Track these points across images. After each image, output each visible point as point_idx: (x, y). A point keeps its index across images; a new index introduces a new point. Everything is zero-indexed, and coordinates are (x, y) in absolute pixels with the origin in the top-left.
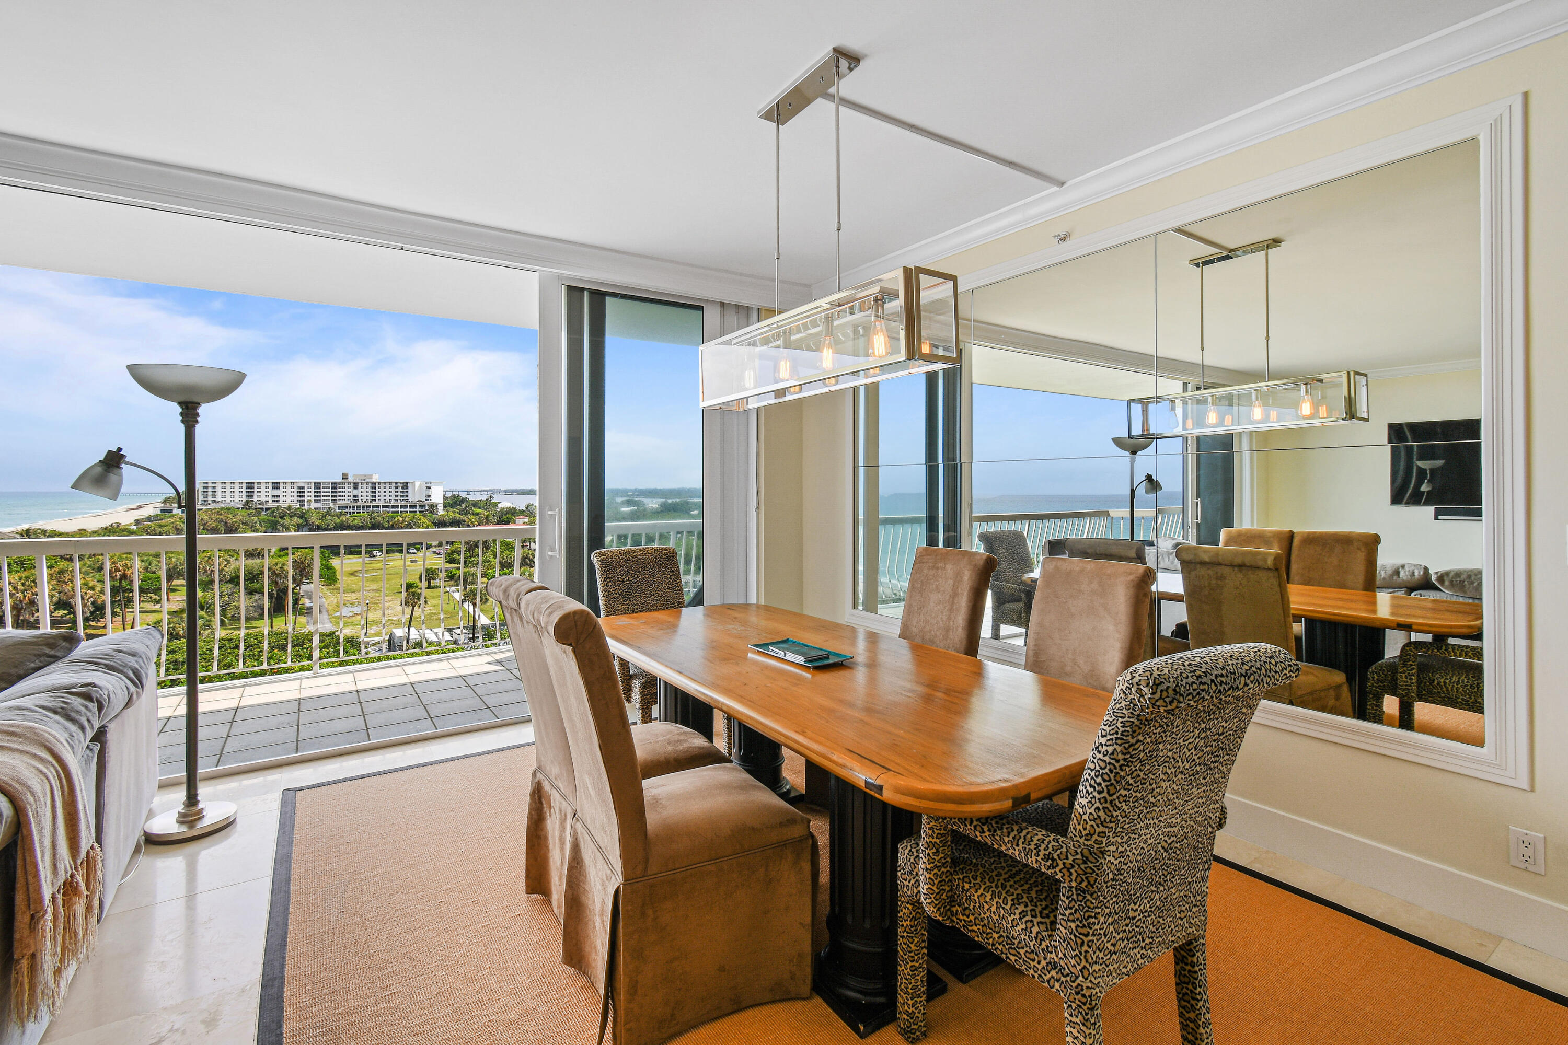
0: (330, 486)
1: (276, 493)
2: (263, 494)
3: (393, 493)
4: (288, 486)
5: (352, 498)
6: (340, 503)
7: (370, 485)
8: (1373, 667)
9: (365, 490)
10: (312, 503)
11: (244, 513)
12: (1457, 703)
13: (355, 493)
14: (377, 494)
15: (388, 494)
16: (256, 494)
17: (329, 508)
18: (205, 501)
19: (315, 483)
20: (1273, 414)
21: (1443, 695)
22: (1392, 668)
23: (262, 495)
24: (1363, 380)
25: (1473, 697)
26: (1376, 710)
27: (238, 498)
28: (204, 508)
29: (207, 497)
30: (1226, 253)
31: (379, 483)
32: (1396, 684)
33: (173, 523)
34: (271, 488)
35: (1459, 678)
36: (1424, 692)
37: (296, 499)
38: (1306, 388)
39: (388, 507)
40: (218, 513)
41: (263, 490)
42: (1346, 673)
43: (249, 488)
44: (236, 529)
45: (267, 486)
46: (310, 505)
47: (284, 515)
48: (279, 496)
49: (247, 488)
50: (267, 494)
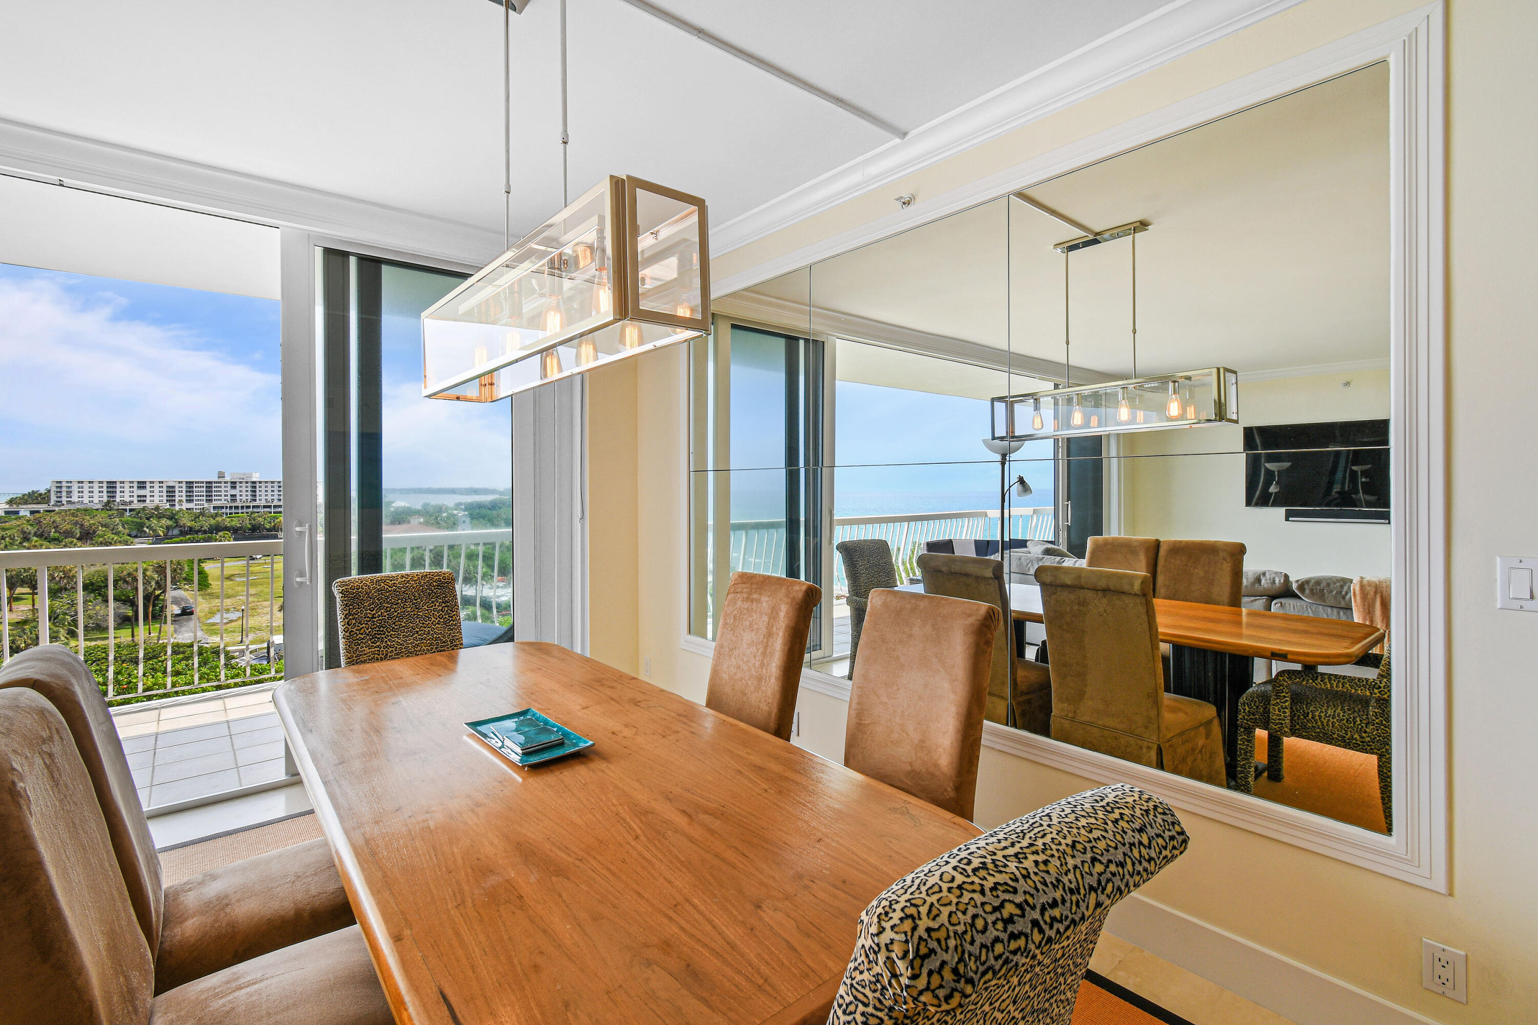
0: (204, 485)
1: (142, 492)
2: (127, 494)
3: (276, 493)
4: (157, 485)
5: (229, 498)
6: (215, 503)
7: (249, 485)
8: (1244, 696)
9: (244, 489)
10: (184, 504)
11: (104, 514)
12: (1333, 739)
13: (233, 492)
14: (258, 493)
15: (270, 493)
16: (118, 494)
17: (203, 508)
18: (59, 502)
19: (187, 482)
20: (1140, 415)
21: (1318, 730)
22: (1265, 698)
23: (125, 495)
24: (1231, 378)
25: (1349, 733)
26: (1247, 745)
27: (98, 498)
28: (57, 509)
29: (60, 497)
30: (1091, 237)
31: (260, 482)
32: (1269, 716)
33: (19, 526)
34: (136, 487)
35: (1335, 711)
36: (1298, 727)
37: (165, 498)
38: (1174, 386)
39: (270, 507)
40: (73, 515)
41: (127, 489)
42: (1215, 704)
43: (110, 487)
44: (94, 532)
45: (132, 485)
46: (181, 505)
47: (151, 517)
48: (146, 496)
49: (107, 487)
50: (132, 494)
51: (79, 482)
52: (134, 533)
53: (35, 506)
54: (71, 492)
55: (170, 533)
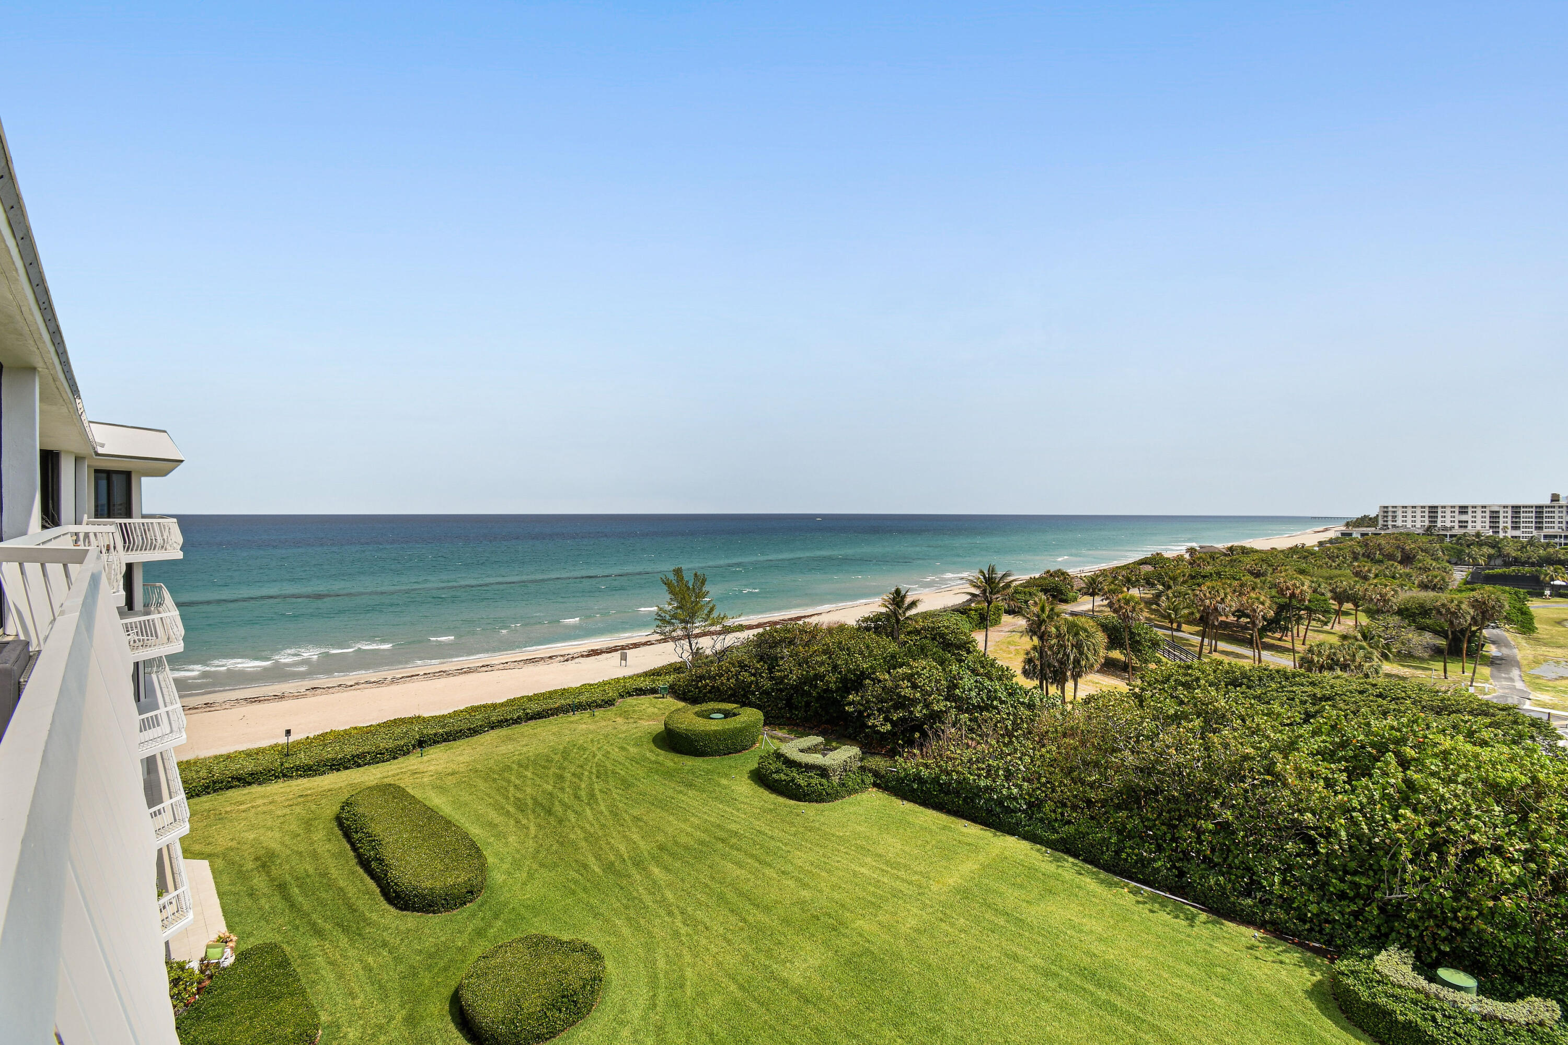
0: (1534, 510)
1: (1464, 518)
2: (1448, 519)
4: (1479, 510)
6: (1546, 531)
10: (1509, 531)
11: (1425, 539)
16: (1439, 519)
17: (1532, 537)
18: (1385, 526)
19: (1512, 506)
23: (1446, 521)
27: (1420, 523)
28: (1383, 532)
29: (1387, 521)
33: (1350, 547)
34: (1457, 512)
37: (1487, 525)
40: (1396, 539)
41: (1448, 514)
43: (1432, 512)
44: (1414, 556)
45: (1453, 510)
46: (1506, 532)
47: (1472, 544)
48: (1467, 522)
49: (1429, 512)
50: (1453, 519)
51: (1403, 507)
52: (1454, 560)
53: (1365, 529)
54: (1396, 516)
55: (1492, 563)
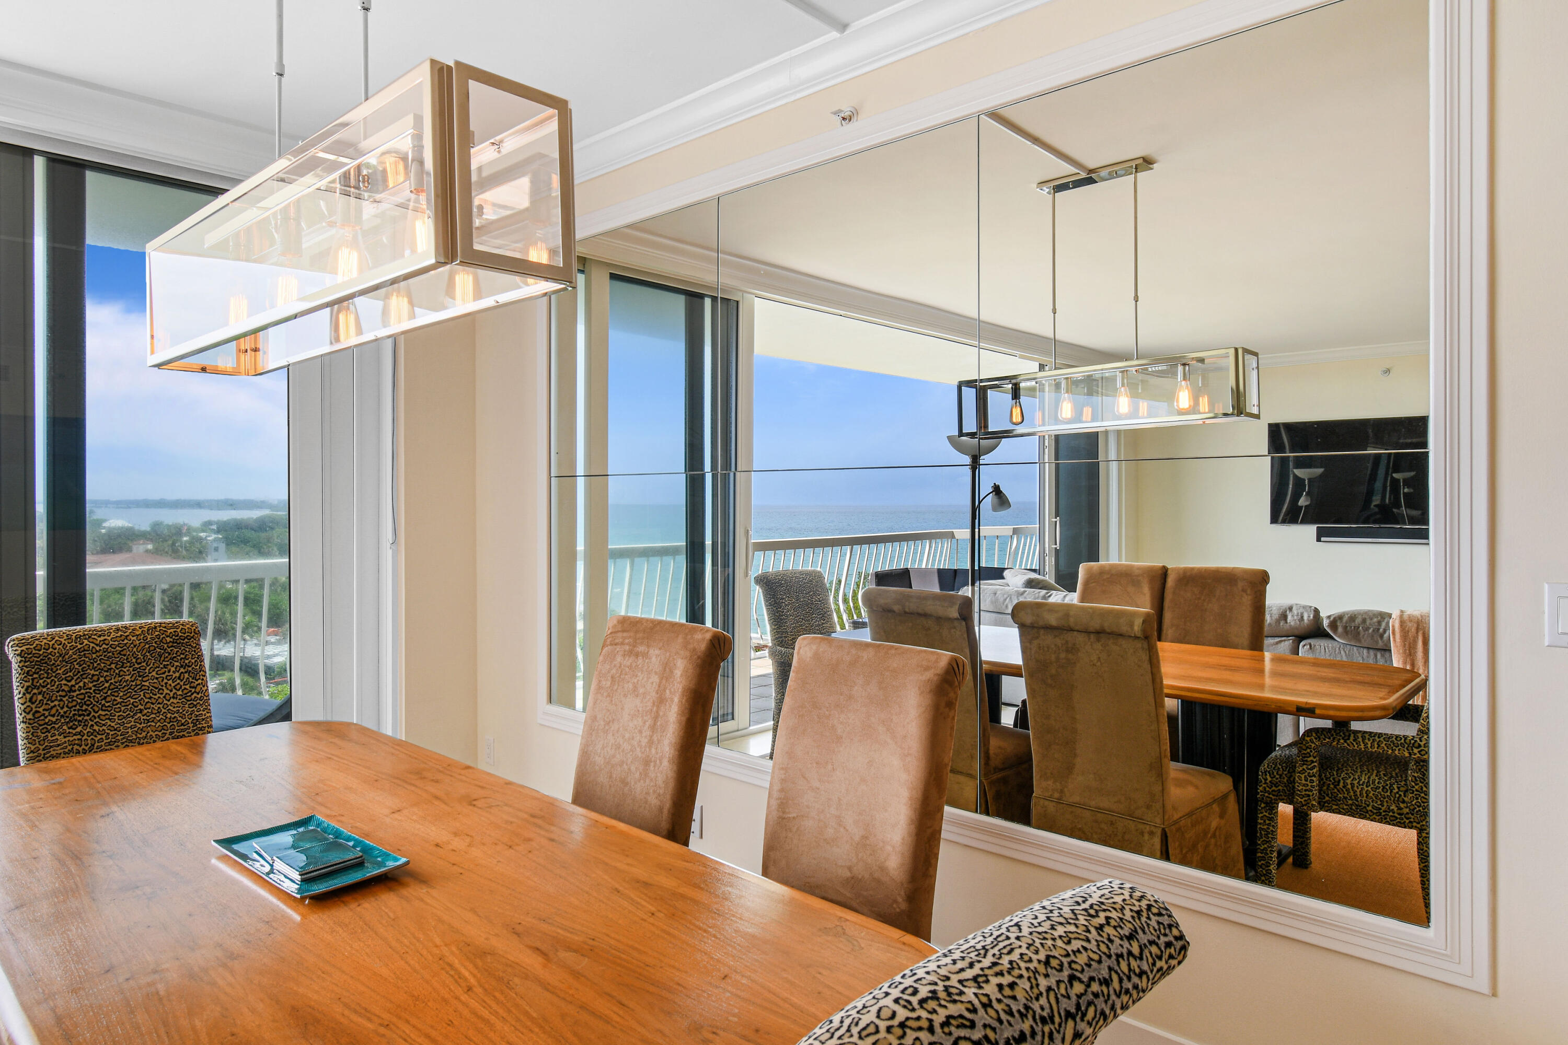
8: (1266, 762)
12: (1367, 812)
20: (1143, 406)
21: (1350, 802)
22: (1289, 764)
24: (1251, 361)
25: (1385, 804)
26: (1269, 825)
30: (1084, 175)
32: (1294, 787)
35: (1369, 778)
36: (1327, 798)
38: (1185, 370)
42: (1233, 776)
